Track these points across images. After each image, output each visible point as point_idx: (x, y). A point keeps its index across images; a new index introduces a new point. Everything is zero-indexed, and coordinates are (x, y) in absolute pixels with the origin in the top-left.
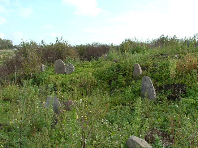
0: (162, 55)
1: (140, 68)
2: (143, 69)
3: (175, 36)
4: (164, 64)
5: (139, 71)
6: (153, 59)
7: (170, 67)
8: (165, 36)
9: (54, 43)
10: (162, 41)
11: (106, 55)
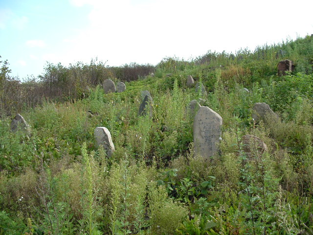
0: (210, 68)
1: (192, 79)
2: (195, 80)
3: (224, 51)
4: (212, 75)
5: (191, 81)
6: (203, 72)
7: (216, 75)
8: (213, 52)
9: (89, 64)
10: (209, 57)
11: (152, 74)
